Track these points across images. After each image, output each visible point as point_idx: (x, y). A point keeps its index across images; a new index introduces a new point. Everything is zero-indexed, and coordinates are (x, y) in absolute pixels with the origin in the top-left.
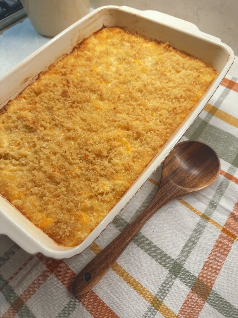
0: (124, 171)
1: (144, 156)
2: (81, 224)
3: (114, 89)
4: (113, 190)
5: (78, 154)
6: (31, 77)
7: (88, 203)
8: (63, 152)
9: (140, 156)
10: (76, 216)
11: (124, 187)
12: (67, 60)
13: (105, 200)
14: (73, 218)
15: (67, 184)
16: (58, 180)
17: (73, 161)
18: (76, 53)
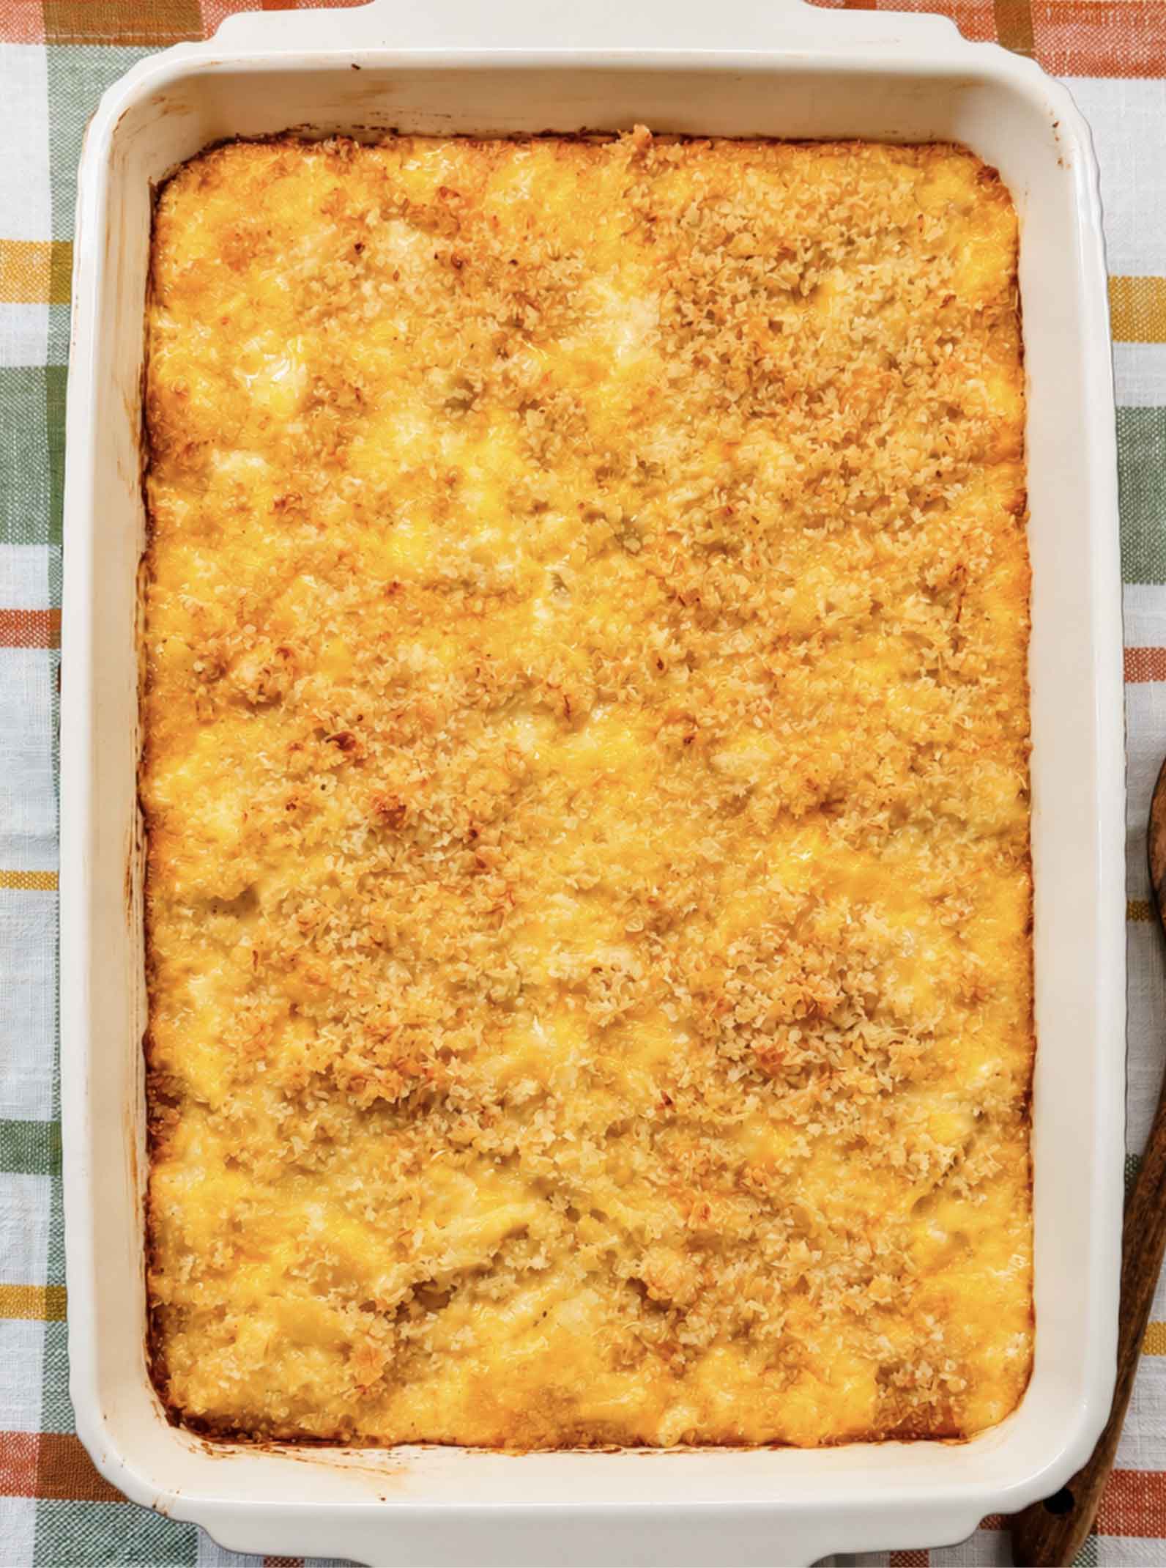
0: (963, 1015)
1: (989, 891)
2: (975, 1321)
3: (583, 620)
4: (982, 1117)
6: (131, 853)
9: (971, 901)
11: (1014, 1079)
13: (985, 1178)
14: (929, 1320)
15: (790, 1222)
16: (745, 1233)
17: (729, 1120)
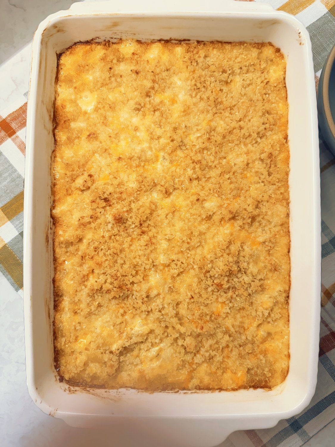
0: (271, 274)
1: (278, 241)
4: (276, 302)
5: (206, 289)
6: (48, 230)
7: (262, 333)
8: (190, 299)
9: (273, 243)
10: (261, 352)
11: (285, 292)
12: (62, 158)
13: (277, 318)
14: (261, 357)
15: (224, 329)
16: (212, 332)
17: (208, 302)
18: (62, 136)
